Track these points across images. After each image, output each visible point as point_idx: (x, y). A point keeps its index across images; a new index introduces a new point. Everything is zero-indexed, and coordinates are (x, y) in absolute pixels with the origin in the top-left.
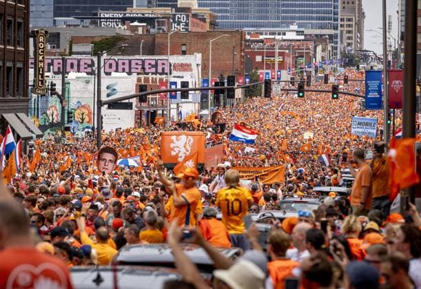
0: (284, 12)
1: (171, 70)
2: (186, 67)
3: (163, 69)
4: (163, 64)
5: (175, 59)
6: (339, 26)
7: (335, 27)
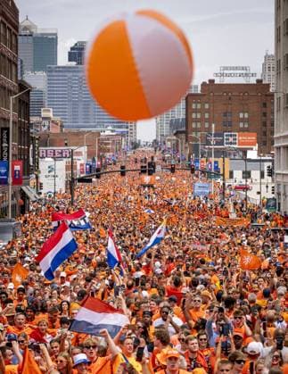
6: (129, 126)
7: (127, 128)
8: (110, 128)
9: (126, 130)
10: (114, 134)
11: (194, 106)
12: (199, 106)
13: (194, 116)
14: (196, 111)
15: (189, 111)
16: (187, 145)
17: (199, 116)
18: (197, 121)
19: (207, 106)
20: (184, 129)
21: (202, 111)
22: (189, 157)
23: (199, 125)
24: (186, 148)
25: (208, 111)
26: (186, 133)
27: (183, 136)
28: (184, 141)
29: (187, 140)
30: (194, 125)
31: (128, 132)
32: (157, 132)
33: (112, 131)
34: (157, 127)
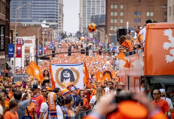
0: (34, 14)
1: (23, 43)
2: (29, 42)
3: (20, 42)
4: (20, 40)
5: (25, 38)
6: (58, 21)
7: (57, 22)
8: (45, 22)
9: (55, 23)
10: (48, 26)
11: (112, 7)
12: (116, 7)
13: (112, 14)
14: (114, 10)
15: (109, 10)
16: (106, 36)
17: (116, 14)
18: (114, 18)
19: (122, 7)
20: (104, 24)
21: (118, 11)
22: (108, 45)
23: (116, 21)
24: (106, 38)
25: (123, 11)
26: (106, 27)
27: (103, 29)
28: (104, 33)
29: (106, 32)
30: (112, 21)
31: (57, 25)
32: (80, 25)
33: (47, 25)
34: (80, 21)
